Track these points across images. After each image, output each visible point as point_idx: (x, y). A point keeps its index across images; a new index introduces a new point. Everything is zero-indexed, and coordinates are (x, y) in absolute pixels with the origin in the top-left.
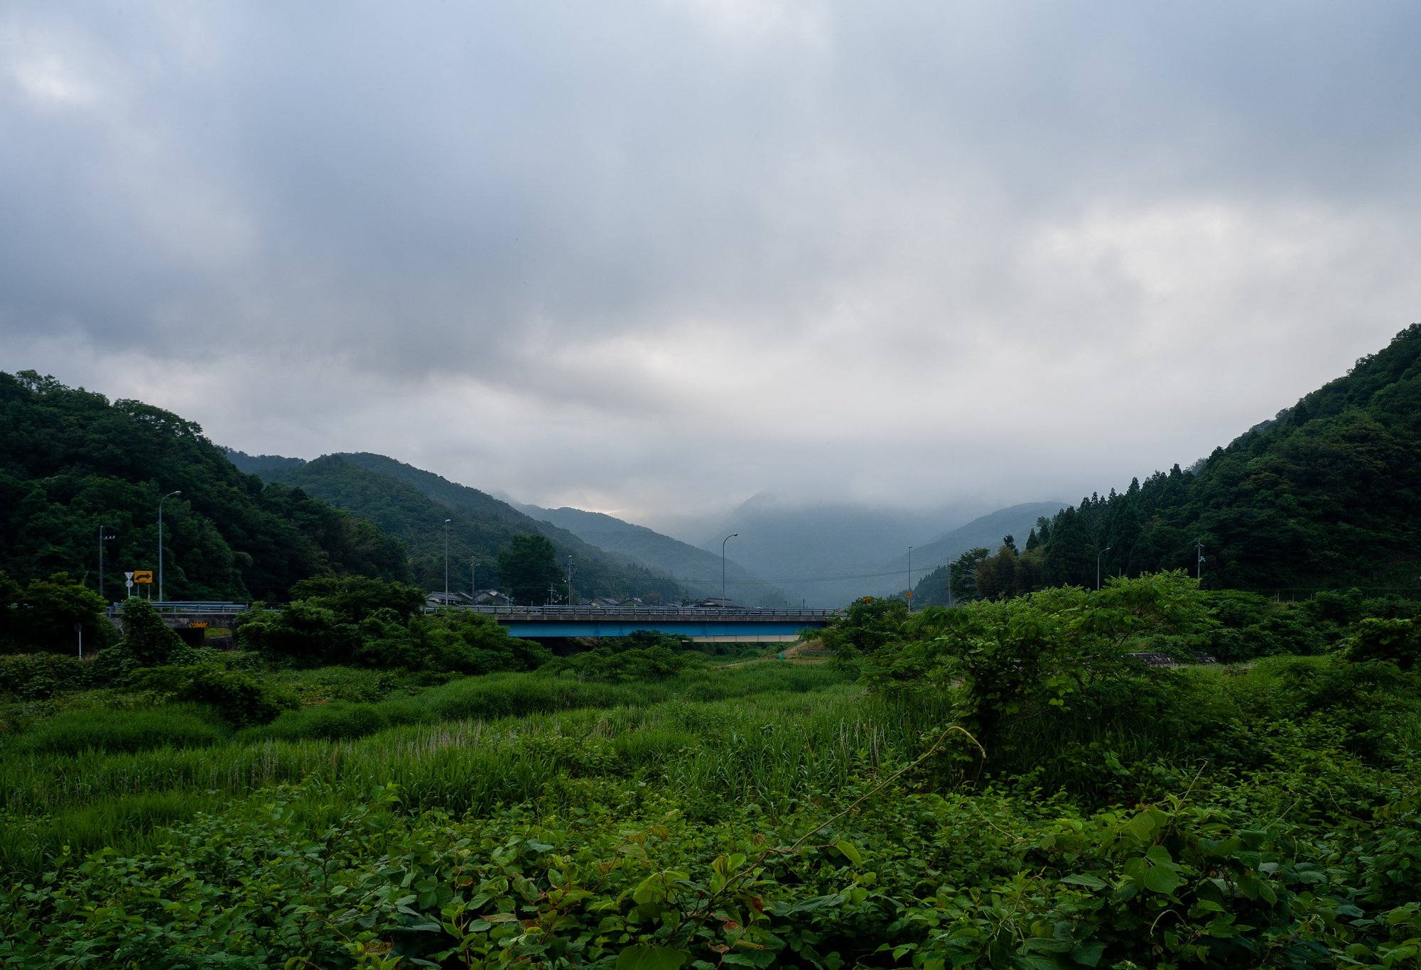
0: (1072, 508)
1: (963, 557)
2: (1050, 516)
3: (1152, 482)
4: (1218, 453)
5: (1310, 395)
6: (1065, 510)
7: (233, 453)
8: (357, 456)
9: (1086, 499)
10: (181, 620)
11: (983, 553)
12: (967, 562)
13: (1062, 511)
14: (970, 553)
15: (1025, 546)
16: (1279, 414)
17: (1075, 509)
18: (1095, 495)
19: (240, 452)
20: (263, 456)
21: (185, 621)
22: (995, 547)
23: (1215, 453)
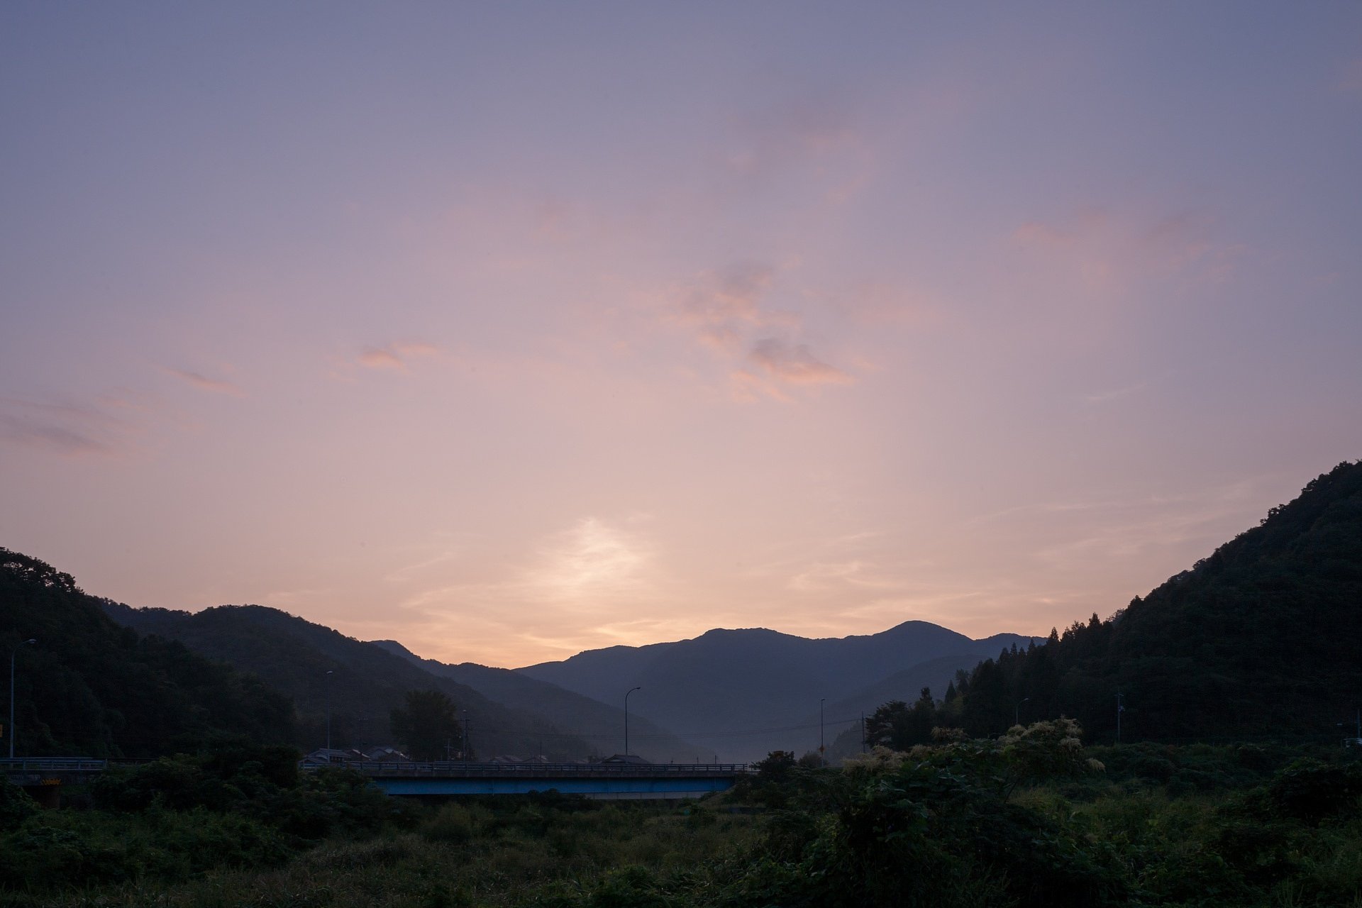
0: (991, 660)
1: (879, 712)
2: (970, 668)
3: (1070, 633)
4: (1136, 602)
5: (1225, 545)
6: (984, 662)
7: (114, 604)
8: (246, 608)
9: (1005, 649)
10: (31, 776)
11: (901, 706)
12: (884, 714)
13: (981, 662)
14: (886, 705)
15: (943, 699)
16: (1197, 564)
17: (995, 662)
18: (1014, 646)
19: (121, 604)
20: (145, 609)
21: (36, 777)
22: (911, 699)
23: (1133, 602)
